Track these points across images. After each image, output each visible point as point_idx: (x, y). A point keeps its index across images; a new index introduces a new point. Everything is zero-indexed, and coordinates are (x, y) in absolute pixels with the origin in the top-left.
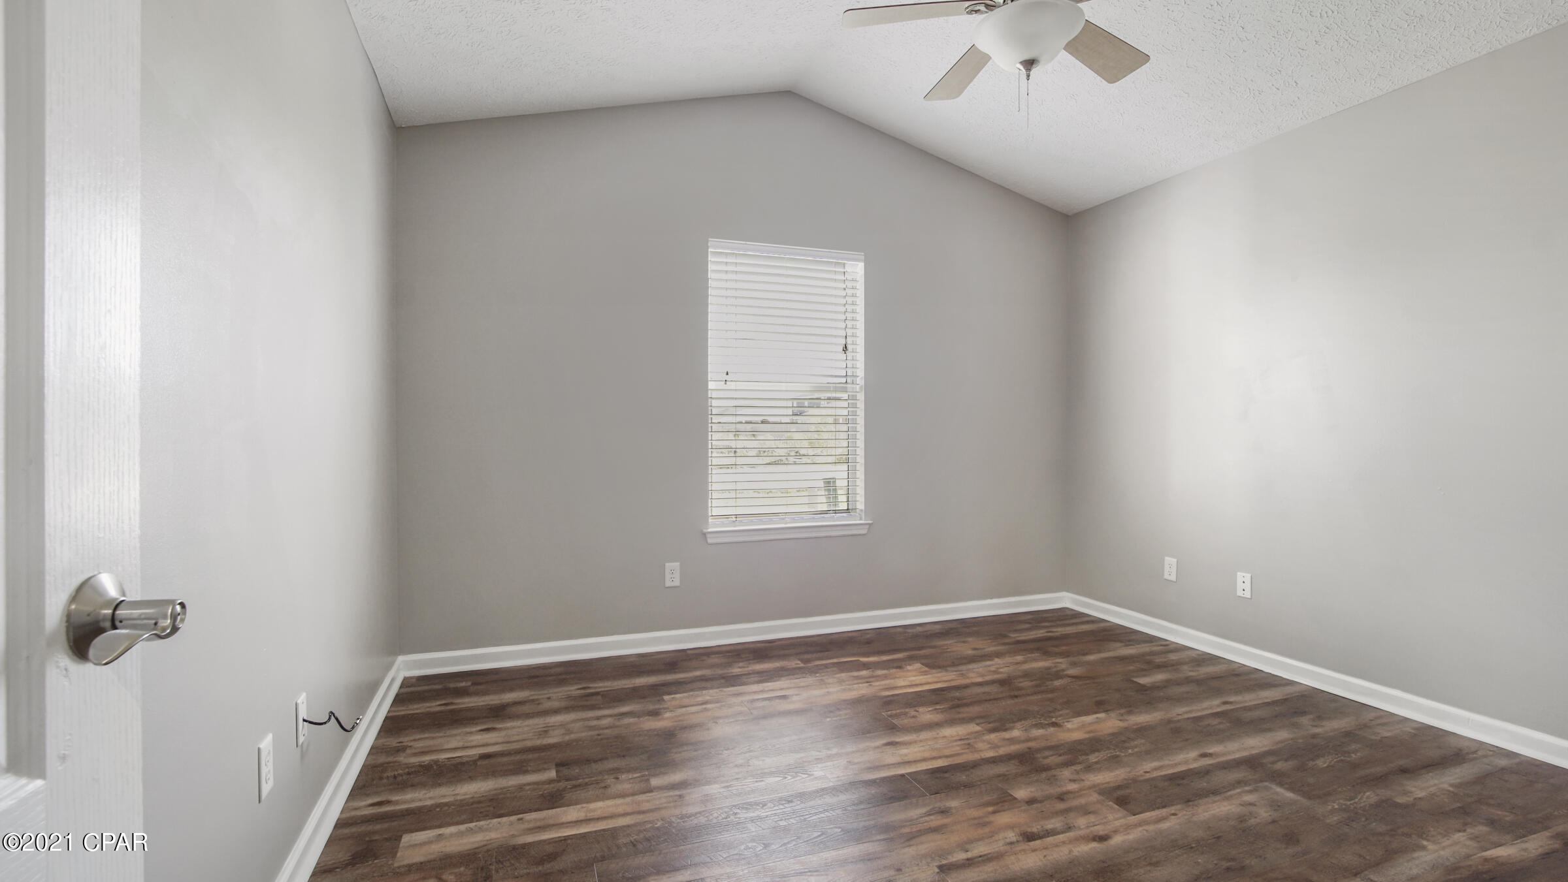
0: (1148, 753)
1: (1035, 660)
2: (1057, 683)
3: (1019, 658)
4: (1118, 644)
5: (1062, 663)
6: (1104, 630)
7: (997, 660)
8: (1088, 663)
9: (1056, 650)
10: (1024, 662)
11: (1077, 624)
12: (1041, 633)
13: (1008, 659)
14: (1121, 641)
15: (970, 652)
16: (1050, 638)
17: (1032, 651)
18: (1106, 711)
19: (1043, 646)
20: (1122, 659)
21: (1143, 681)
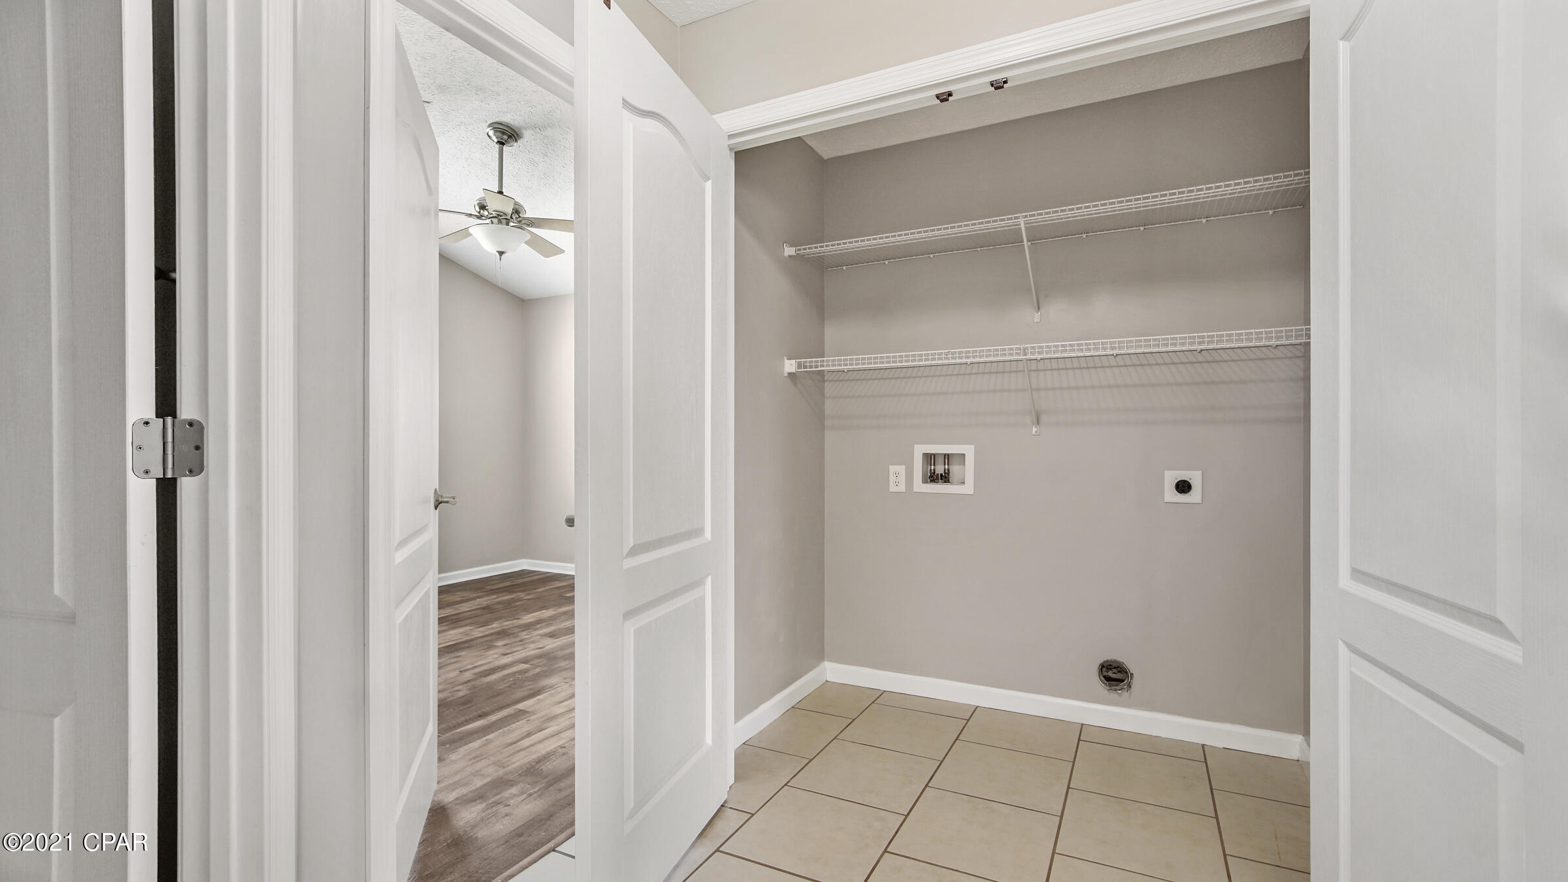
0: (567, 620)
1: (505, 596)
2: (518, 603)
3: (494, 597)
4: (557, 582)
5: (522, 595)
6: (548, 577)
7: (478, 600)
8: (538, 592)
9: (518, 590)
10: (498, 598)
11: (531, 576)
12: (507, 584)
13: (486, 598)
14: (559, 581)
15: (459, 599)
16: (513, 585)
17: (502, 592)
18: (546, 609)
19: (509, 590)
20: (558, 588)
21: (568, 595)
